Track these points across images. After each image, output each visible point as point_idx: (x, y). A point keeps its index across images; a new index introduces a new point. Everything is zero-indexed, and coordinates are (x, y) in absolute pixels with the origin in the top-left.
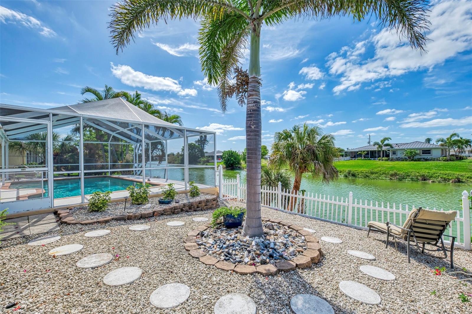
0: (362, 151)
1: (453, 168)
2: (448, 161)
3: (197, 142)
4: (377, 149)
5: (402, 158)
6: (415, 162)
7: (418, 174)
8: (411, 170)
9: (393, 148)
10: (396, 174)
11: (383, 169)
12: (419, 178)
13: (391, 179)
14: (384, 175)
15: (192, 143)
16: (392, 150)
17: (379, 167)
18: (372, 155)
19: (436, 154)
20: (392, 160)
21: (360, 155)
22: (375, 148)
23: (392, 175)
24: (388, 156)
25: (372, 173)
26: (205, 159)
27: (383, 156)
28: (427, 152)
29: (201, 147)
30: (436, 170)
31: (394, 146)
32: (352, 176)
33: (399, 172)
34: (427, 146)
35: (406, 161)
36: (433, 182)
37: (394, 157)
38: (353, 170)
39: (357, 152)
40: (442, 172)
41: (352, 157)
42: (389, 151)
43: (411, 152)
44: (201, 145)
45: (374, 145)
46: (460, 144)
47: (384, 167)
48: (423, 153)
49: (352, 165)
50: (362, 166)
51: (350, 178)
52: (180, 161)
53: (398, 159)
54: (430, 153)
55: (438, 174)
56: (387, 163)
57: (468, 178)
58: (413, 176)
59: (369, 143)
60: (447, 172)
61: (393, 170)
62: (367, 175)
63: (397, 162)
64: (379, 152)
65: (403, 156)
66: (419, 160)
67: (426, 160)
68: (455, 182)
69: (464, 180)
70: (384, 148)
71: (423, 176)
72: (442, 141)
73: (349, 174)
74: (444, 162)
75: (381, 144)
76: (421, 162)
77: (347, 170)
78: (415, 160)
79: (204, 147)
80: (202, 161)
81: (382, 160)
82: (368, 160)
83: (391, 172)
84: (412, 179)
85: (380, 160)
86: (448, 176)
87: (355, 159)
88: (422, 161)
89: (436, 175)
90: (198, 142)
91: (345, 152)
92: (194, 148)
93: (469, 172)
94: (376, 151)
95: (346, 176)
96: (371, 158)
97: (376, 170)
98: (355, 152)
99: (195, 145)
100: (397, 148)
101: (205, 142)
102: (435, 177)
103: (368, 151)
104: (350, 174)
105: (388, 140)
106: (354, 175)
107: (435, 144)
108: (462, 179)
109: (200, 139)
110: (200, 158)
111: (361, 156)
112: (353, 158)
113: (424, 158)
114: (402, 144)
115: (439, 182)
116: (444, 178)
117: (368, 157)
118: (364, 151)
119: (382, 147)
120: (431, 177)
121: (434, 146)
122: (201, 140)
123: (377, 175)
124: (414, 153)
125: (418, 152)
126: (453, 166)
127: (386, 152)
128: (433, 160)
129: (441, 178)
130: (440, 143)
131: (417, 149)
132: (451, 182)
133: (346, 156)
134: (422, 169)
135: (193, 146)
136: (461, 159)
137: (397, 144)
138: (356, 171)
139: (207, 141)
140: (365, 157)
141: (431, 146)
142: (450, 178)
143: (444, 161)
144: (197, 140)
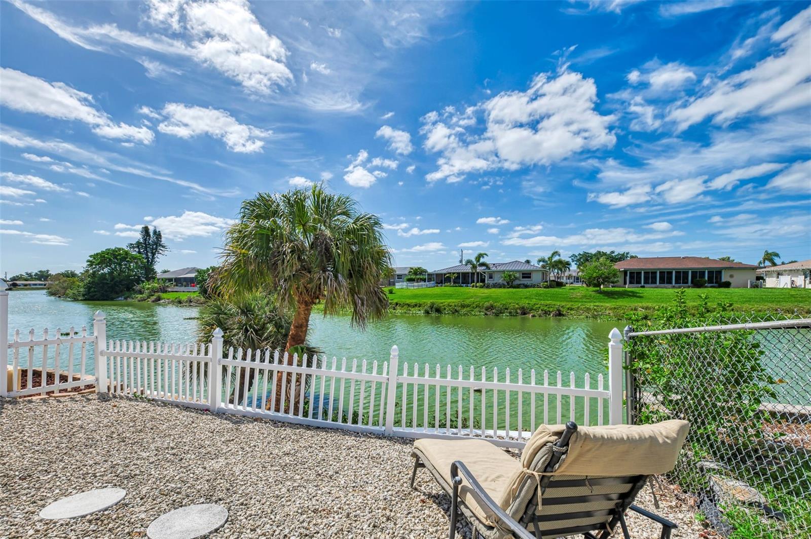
0: (450, 273)
1: (554, 297)
2: (548, 287)
3: (134, 248)
4: (470, 271)
5: (499, 284)
6: (514, 290)
7: (517, 306)
8: (510, 301)
9: (489, 269)
10: (492, 307)
11: (476, 300)
12: (519, 311)
13: (486, 314)
14: (477, 309)
15: (119, 249)
16: (488, 272)
17: (472, 297)
18: (462, 279)
19: (536, 278)
20: (488, 287)
21: (448, 280)
22: (468, 269)
23: (487, 309)
24: (483, 281)
25: (463, 306)
26: (156, 285)
27: (478, 282)
28: (527, 275)
29: (147, 258)
30: (536, 299)
31: (491, 266)
32: (436, 311)
33: (495, 304)
34: (526, 268)
35: (504, 287)
36: (533, 316)
37: (491, 282)
38: (439, 302)
39: (445, 274)
40: (543, 302)
41: (437, 283)
42: (485, 273)
43: (510, 276)
44: (147, 255)
45: (466, 265)
46: (560, 266)
47: (477, 297)
48: (523, 277)
49: (437, 294)
50: (450, 296)
51: (433, 315)
52: (82, 290)
53: (496, 286)
54: (530, 277)
55: (538, 306)
56: (482, 290)
57: (568, 309)
58: (511, 309)
59: (461, 261)
60: (548, 302)
61: (488, 301)
62: (456, 310)
63: (494, 290)
64: (473, 274)
65: (501, 281)
66: (518, 286)
67: (526, 286)
68: (556, 316)
69: (564, 313)
70: (479, 269)
71: (523, 308)
72: (543, 261)
73: (432, 307)
74: (545, 289)
75: (475, 263)
76: (521, 290)
77: (429, 302)
78: (514, 287)
79: (153, 258)
80: (148, 289)
81: (476, 287)
82: (459, 286)
83: (487, 304)
84: (510, 313)
85: (473, 286)
86: (549, 308)
87: (442, 286)
88: (522, 288)
89: (536, 306)
90: (138, 247)
91: (429, 275)
92: (124, 259)
93: (569, 302)
94: (468, 273)
95: (427, 312)
96: (462, 283)
97: (467, 302)
98: (442, 274)
99: (127, 253)
100: (494, 269)
101: (156, 249)
102: (535, 310)
103: (458, 273)
104: (434, 309)
105: (483, 257)
106: (438, 310)
107: (536, 265)
108: (563, 311)
109: (142, 241)
110: (143, 282)
111: (450, 282)
112: (439, 284)
113: (524, 284)
114: (500, 265)
115: (540, 316)
116: (545, 311)
117: (459, 283)
118: (454, 273)
119: (476, 268)
120: (532, 309)
121: (535, 268)
122: (145, 243)
123: (468, 309)
124: (513, 277)
125: (517, 275)
126: (553, 294)
127: (481, 274)
128: (533, 286)
129: (542, 310)
130: (541, 263)
131: (517, 271)
132: (552, 315)
133: (430, 280)
134: (521, 298)
135: (120, 255)
136: (560, 285)
137: (494, 265)
138: (442, 303)
139: (163, 247)
140: (455, 283)
141: (532, 268)
142: (551, 310)
143: (545, 287)
144: (134, 242)
